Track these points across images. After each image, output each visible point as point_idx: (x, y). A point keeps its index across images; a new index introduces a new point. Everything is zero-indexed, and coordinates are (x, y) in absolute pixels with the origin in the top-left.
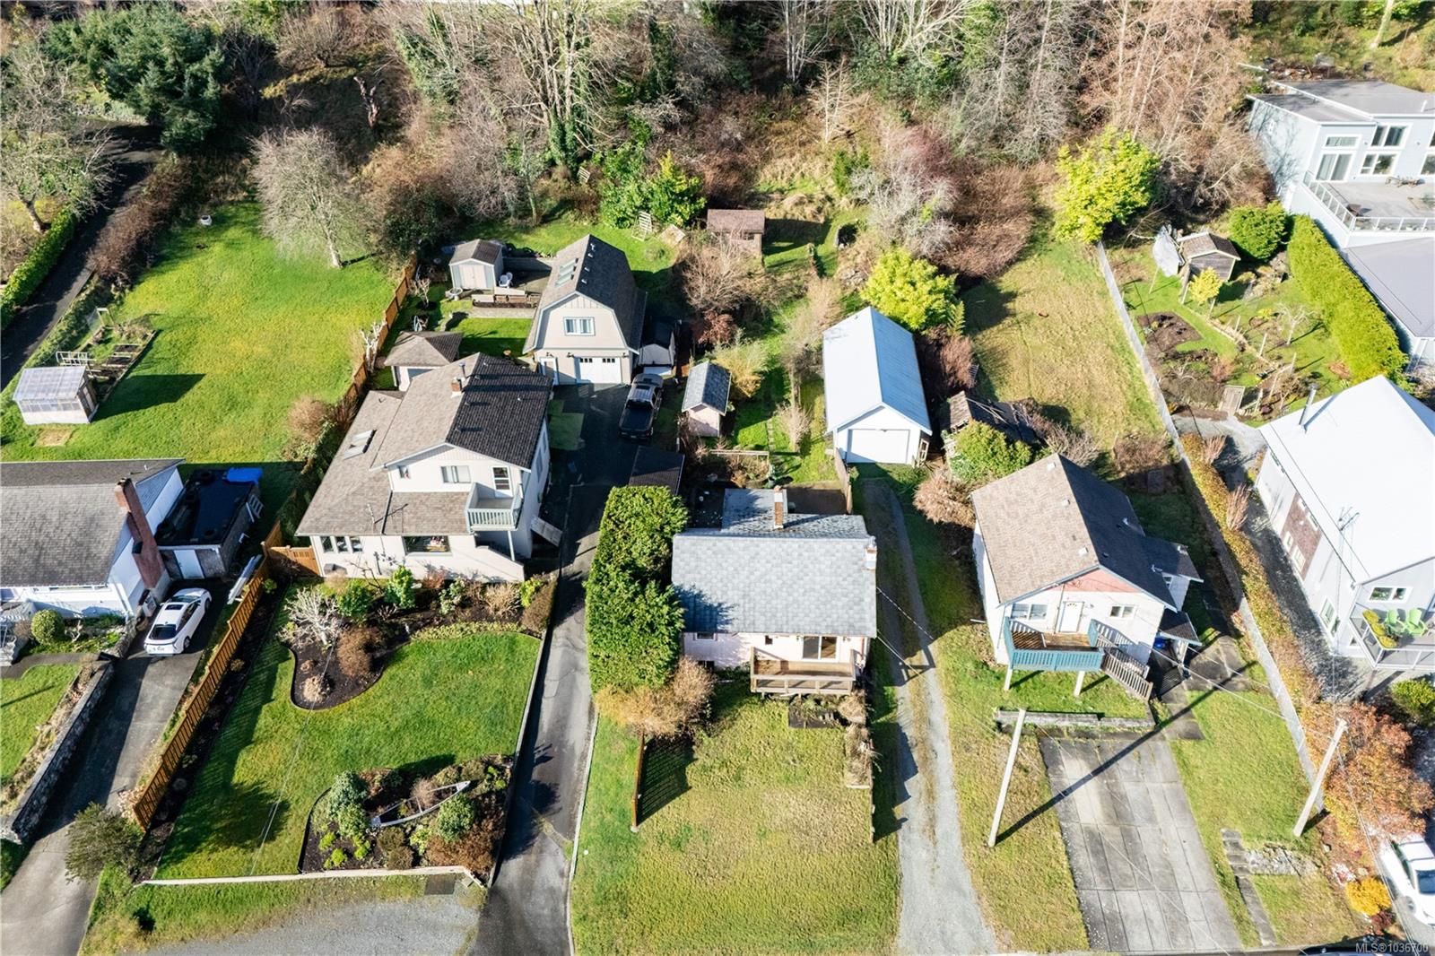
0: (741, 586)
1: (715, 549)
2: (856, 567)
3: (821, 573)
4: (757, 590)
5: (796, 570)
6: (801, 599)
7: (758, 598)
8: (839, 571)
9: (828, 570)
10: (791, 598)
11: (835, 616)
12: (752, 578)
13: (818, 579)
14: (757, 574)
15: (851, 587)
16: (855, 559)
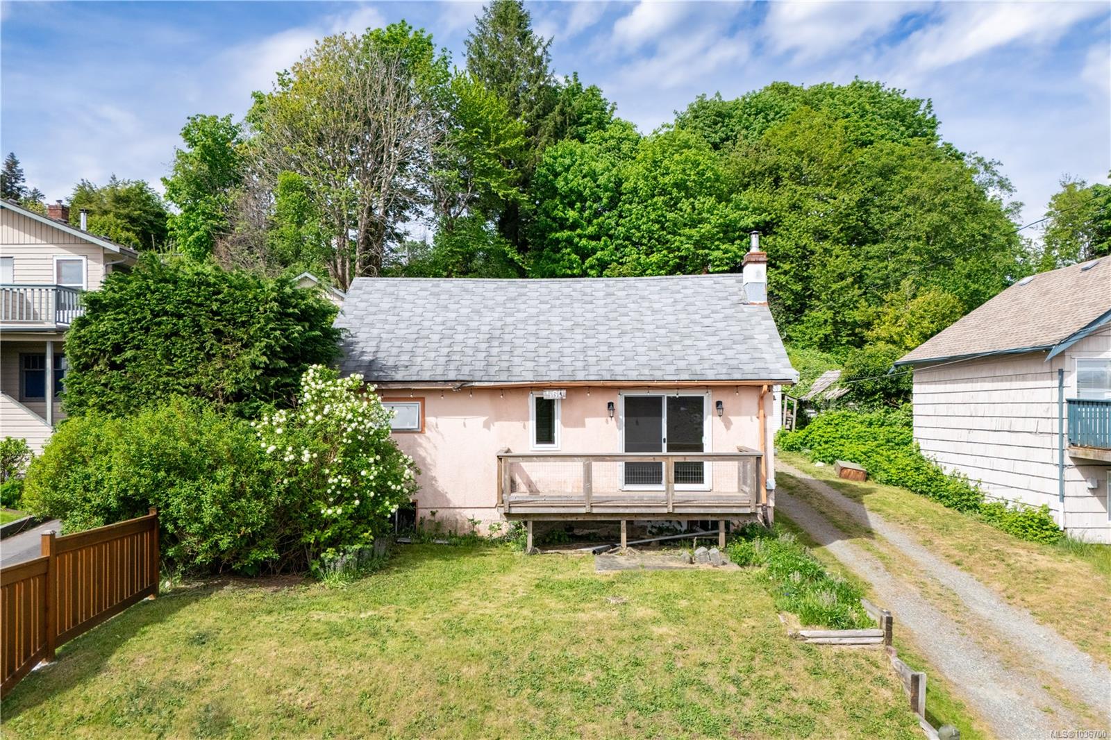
0: (485, 328)
1: (436, 290)
2: (727, 303)
3: (655, 312)
4: (519, 333)
5: (601, 311)
6: (616, 341)
7: (518, 342)
8: (691, 309)
9: (670, 309)
10: (591, 342)
11: (694, 359)
12: (509, 320)
13: (648, 319)
14: (521, 316)
15: (721, 325)
16: (725, 294)
